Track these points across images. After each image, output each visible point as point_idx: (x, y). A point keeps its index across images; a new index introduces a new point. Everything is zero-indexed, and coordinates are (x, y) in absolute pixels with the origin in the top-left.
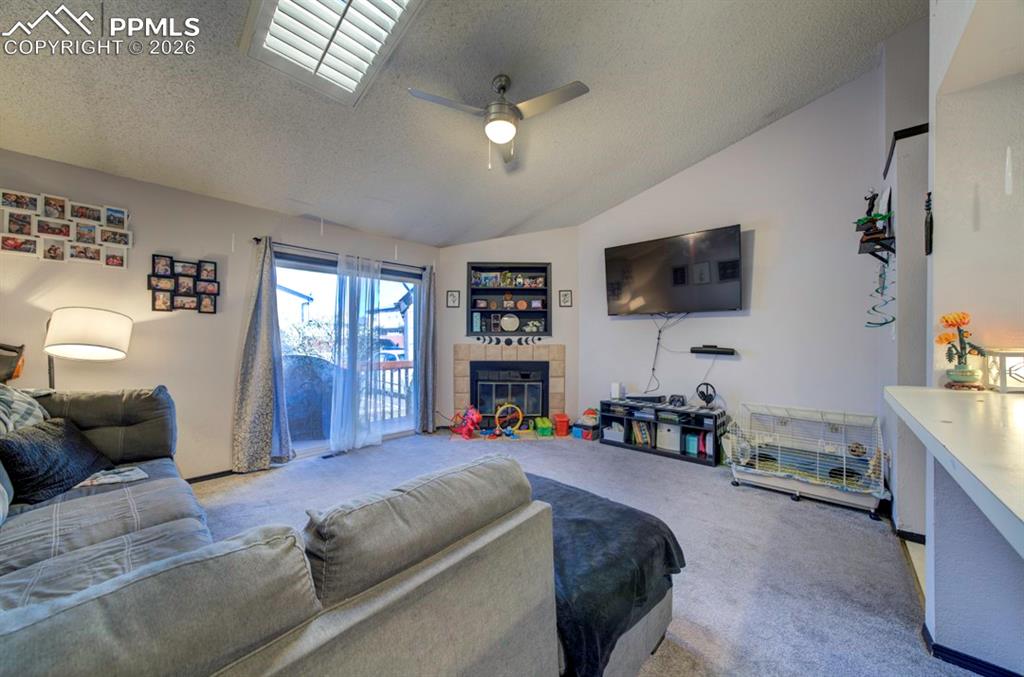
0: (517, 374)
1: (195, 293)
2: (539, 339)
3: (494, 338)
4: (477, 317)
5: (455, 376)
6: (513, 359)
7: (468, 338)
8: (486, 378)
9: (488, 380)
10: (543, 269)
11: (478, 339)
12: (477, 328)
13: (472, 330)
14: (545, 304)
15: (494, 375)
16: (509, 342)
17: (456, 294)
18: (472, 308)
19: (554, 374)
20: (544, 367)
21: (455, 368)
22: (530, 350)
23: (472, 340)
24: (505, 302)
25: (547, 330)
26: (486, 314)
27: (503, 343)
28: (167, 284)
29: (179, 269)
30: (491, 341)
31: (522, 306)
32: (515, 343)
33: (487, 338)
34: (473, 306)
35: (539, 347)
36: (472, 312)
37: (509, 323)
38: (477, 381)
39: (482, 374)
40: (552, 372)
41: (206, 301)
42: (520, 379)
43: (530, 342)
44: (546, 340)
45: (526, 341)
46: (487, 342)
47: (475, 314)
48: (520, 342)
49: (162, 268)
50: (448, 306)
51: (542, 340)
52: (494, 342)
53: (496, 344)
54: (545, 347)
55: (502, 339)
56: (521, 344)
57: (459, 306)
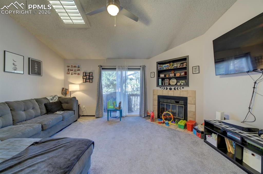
0: (174, 101)
1: (89, 79)
2: (183, 88)
3: (165, 87)
4: (160, 80)
5: (153, 100)
6: (172, 95)
7: (157, 87)
8: (163, 101)
9: (163, 102)
10: (185, 59)
11: (160, 88)
12: (160, 84)
13: (158, 85)
14: (186, 73)
15: (165, 101)
16: (171, 89)
17: (153, 73)
18: (158, 77)
19: (190, 103)
20: (185, 100)
21: (153, 98)
22: (179, 92)
23: (158, 88)
24: (171, 74)
25: (187, 84)
26: (163, 79)
27: (168, 89)
28: (85, 77)
30: (164, 88)
31: (178, 75)
32: (173, 89)
33: (163, 87)
34: (159, 76)
35: (183, 91)
36: (158, 79)
37: (173, 82)
38: (160, 102)
39: (161, 100)
40: (189, 102)
41: (91, 80)
42: (175, 103)
43: (179, 89)
44: (186, 88)
45: (177, 89)
47: (159, 79)
48: (175, 89)
49: (84, 75)
50: (151, 77)
51: (184, 88)
52: (165, 89)
53: (166, 90)
54: (185, 91)
55: (168, 88)
56: (175, 90)
57: (154, 77)
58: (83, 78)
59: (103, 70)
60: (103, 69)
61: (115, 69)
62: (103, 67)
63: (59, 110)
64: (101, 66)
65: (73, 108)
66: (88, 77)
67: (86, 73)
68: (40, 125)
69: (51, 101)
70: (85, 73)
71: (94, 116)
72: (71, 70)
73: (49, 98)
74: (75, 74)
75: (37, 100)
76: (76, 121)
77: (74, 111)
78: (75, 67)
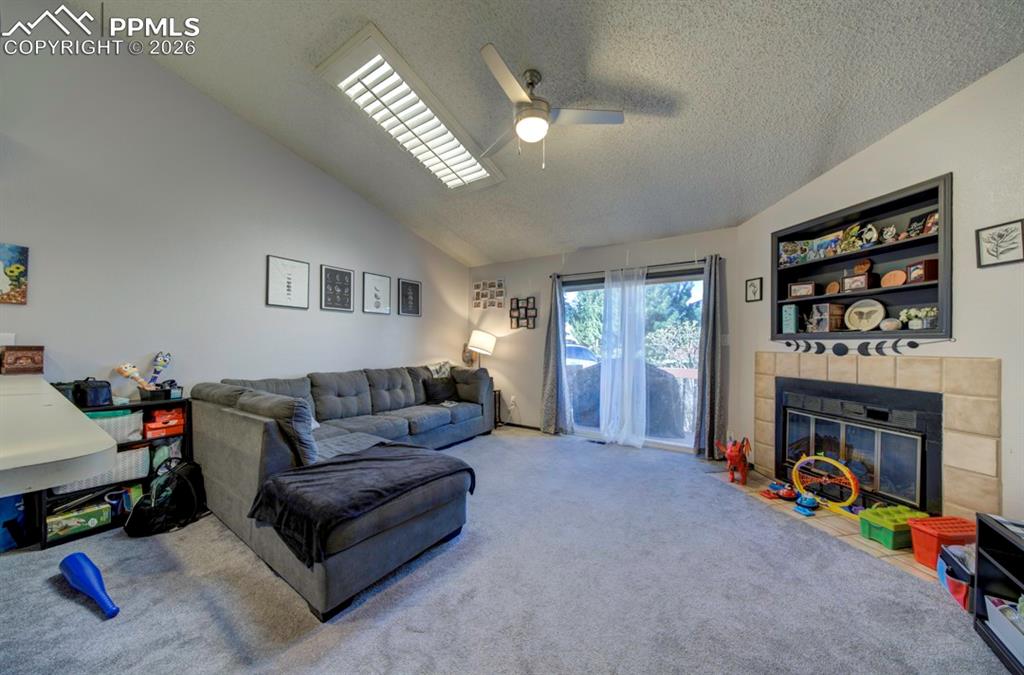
0: (860, 408)
1: (526, 317)
2: (913, 345)
3: (812, 343)
4: (789, 313)
5: (756, 396)
6: (850, 379)
7: (772, 342)
8: (800, 406)
9: (802, 410)
10: (927, 197)
11: (789, 345)
12: (789, 325)
13: (780, 330)
14: (932, 269)
15: (815, 403)
16: (841, 351)
17: (757, 282)
18: (779, 299)
19: (958, 425)
20: (926, 410)
21: (756, 385)
22: (890, 364)
23: (780, 345)
24: (847, 280)
25: (942, 328)
26: (804, 308)
27: (829, 352)
28: (516, 314)
29: (520, 305)
30: (808, 348)
31: (894, 279)
32: (853, 352)
33: (802, 343)
34: (782, 293)
35: (910, 361)
36: (780, 307)
37: (868, 315)
38: (785, 408)
39: (792, 399)
41: (531, 321)
42: (863, 417)
43: (888, 351)
44: (929, 348)
45: (879, 349)
46: (802, 349)
47: (785, 308)
48: (863, 350)
49: (514, 306)
50: (747, 301)
51: (920, 347)
52: (814, 348)
53: (817, 353)
54: (927, 361)
55: (829, 344)
56: (869, 355)
57: (761, 299)
58: (511, 317)
59: (564, 288)
60: (564, 284)
61: (602, 280)
62: (565, 279)
63: (450, 399)
64: (558, 277)
65: (480, 399)
66: (523, 311)
67: (518, 301)
68: (407, 422)
69: (436, 376)
70: (515, 302)
71: (538, 429)
72: (484, 296)
73: (432, 368)
74: (492, 304)
75: (411, 371)
76: (489, 433)
77: (482, 405)
78: (492, 285)
